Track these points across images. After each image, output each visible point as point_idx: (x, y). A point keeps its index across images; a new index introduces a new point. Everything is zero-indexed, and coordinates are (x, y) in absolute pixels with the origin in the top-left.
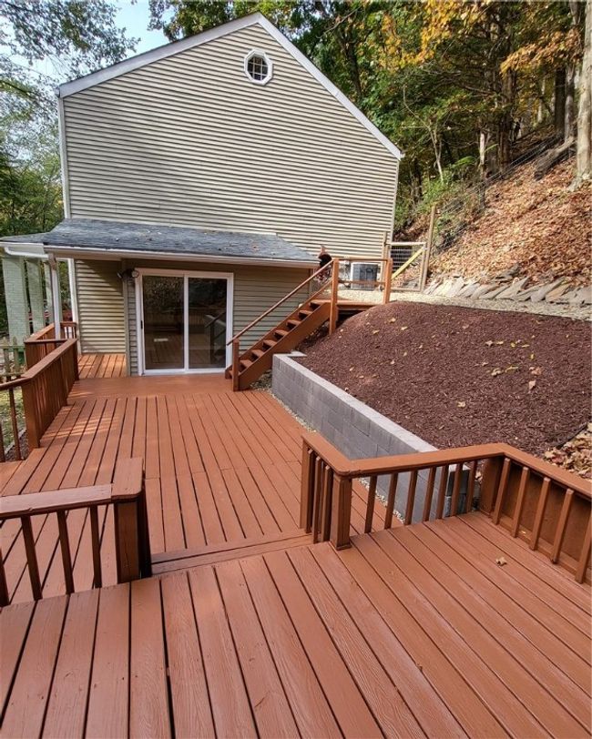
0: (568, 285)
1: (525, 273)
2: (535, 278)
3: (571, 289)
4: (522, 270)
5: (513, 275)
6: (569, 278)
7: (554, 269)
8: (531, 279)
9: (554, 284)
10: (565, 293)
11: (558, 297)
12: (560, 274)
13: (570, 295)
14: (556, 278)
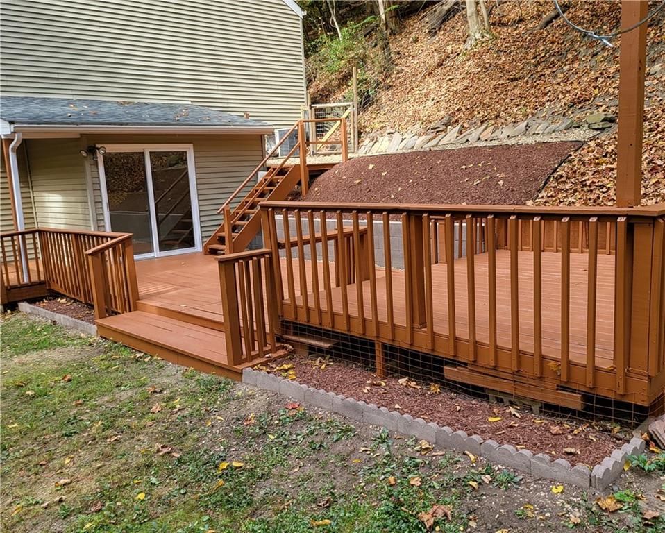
0: (493, 127)
1: (456, 121)
2: (465, 125)
3: (496, 129)
4: (454, 120)
5: (446, 125)
6: (493, 122)
7: (478, 116)
8: (463, 126)
9: (483, 127)
10: (493, 132)
11: (489, 135)
12: (484, 119)
13: (497, 133)
14: (482, 122)
